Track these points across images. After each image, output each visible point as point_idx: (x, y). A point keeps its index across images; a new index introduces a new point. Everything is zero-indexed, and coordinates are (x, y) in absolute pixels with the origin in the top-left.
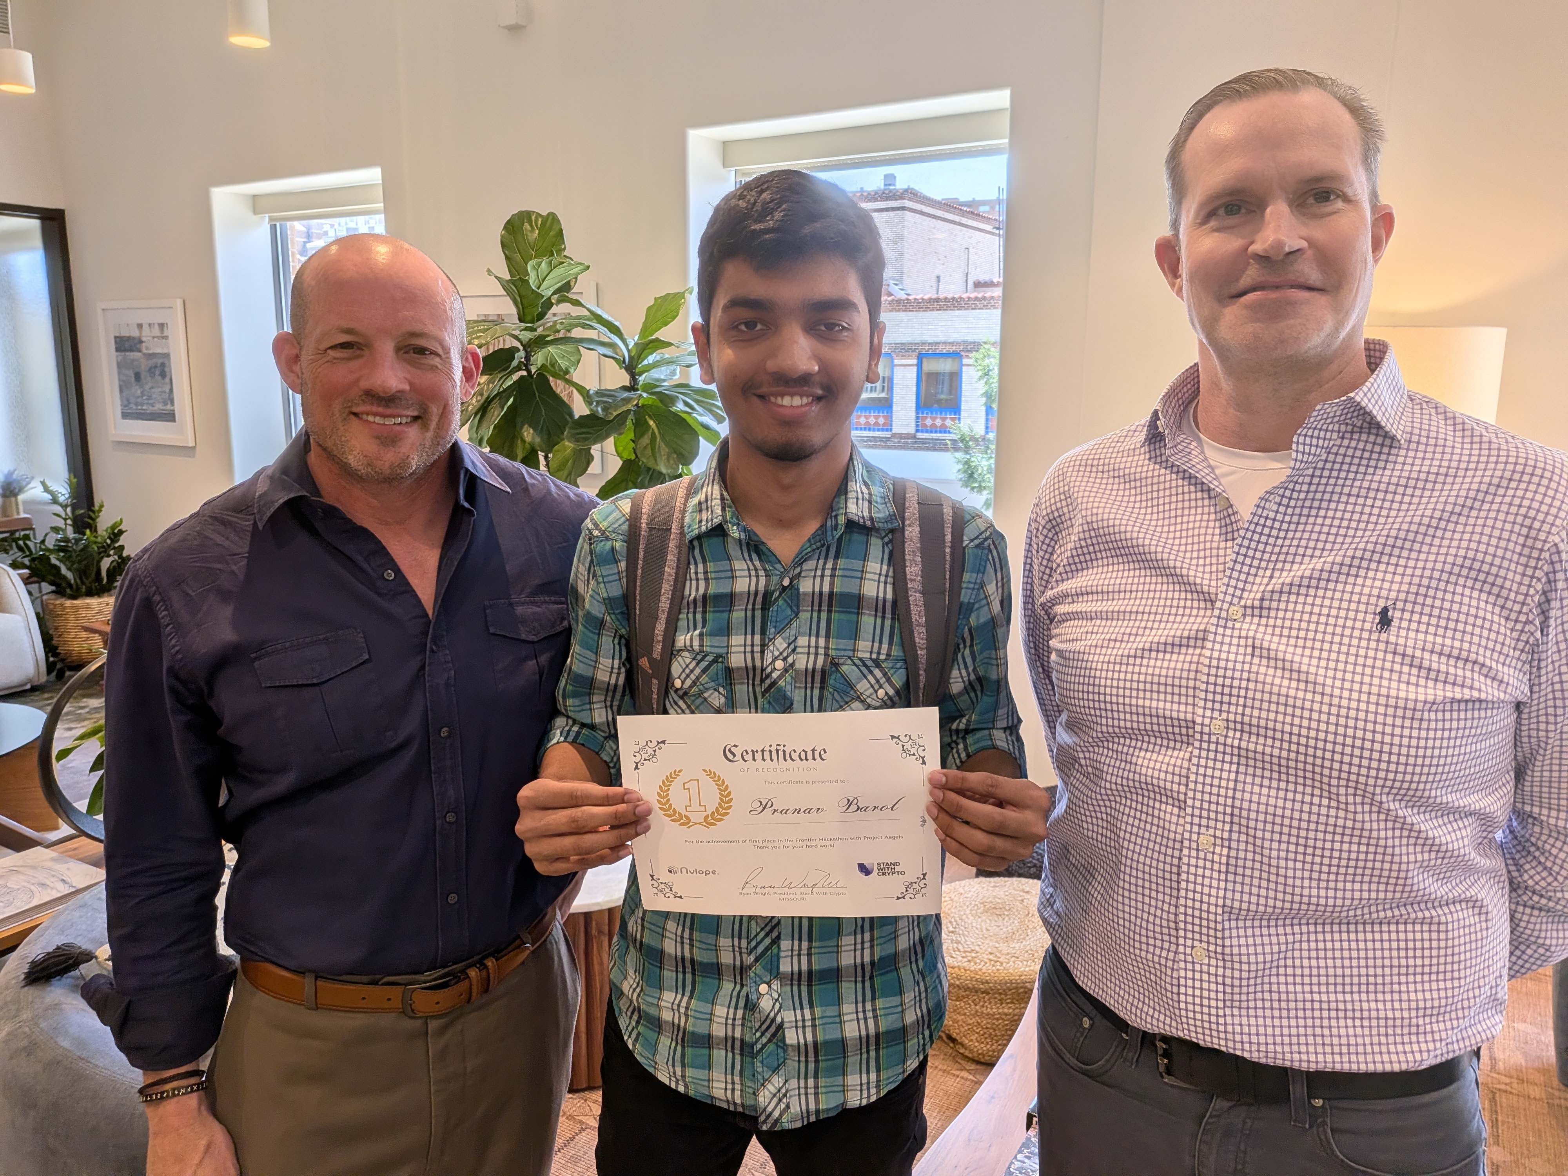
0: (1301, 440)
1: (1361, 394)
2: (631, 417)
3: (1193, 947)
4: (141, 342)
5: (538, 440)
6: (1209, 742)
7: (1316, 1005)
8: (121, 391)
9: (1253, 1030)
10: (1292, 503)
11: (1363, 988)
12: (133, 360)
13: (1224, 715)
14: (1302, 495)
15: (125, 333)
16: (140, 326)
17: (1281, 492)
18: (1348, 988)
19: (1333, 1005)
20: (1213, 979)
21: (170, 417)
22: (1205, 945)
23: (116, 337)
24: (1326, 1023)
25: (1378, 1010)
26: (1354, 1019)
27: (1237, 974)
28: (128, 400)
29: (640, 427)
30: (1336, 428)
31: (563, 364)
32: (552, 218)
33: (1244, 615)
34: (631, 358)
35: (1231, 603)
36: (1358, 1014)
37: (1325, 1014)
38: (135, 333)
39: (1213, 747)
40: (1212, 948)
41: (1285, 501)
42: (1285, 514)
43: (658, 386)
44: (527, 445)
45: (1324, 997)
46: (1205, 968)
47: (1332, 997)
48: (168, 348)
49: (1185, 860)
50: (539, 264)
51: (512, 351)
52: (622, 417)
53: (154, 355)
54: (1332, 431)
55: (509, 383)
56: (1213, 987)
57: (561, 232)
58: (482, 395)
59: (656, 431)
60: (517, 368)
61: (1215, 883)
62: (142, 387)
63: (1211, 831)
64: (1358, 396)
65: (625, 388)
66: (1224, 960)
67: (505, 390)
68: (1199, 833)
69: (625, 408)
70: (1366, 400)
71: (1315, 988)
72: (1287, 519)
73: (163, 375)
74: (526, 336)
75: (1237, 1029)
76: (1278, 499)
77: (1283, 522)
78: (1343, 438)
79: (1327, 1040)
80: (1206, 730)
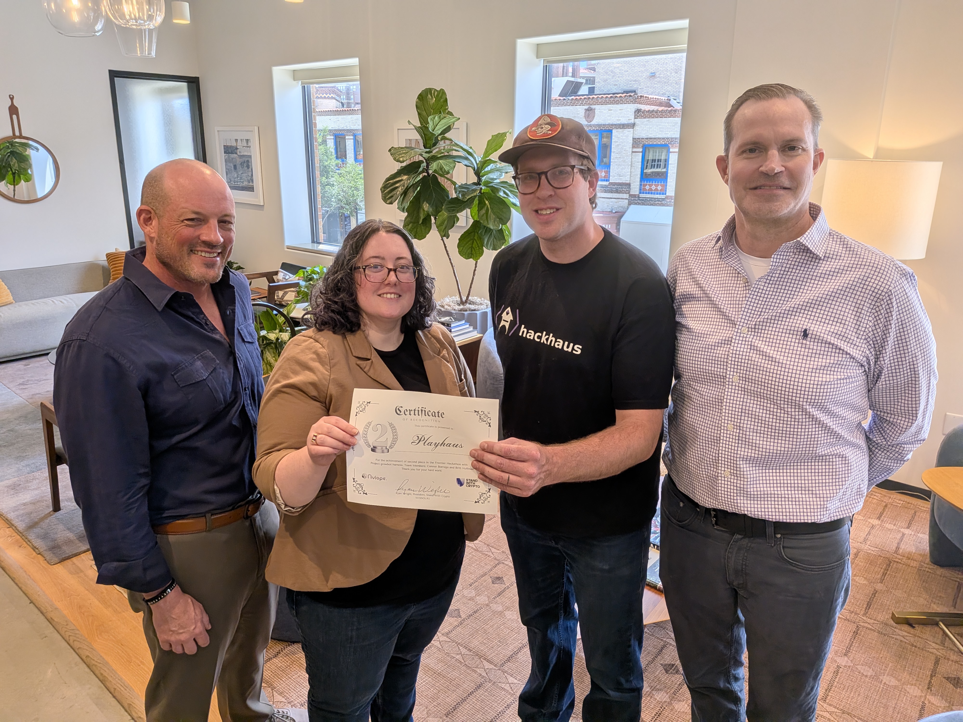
0: (776, 256)
1: (803, 238)
2: (477, 198)
3: (724, 471)
4: (237, 149)
5: (431, 210)
6: (732, 385)
7: (776, 496)
8: (227, 174)
9: (749, 506)
10: (771, 282)
11: (796, 489)
12: (233, 159)
13: (738, 374)
14: (776, 279)
15: (229, 144)
16: (236, 140)
17: (766, 277)
18: (789, 489)
19: (783, 496)
20: (732, 484)
21: (251, 189)
22: (729, 470)
23: (224, 146)
24: (780, 503)
25: (802, 498)
26: (792, 501)
27: (742, 483)
28: (230, 179)
29: (481, 204)
30: (792, 250)
31: (446, 168)
32: (442, 93)
33: (748, 331)
34: (478, 168)
35: (742, 326)
36: (794, 499)
37: (780, 499)
38: (234, 144)
39: (734, 387)
40: (732, 471)
41: (768, 281)
42: (768, 287)
43: (492, 183)
44: (426, 213)
45: (779, 493)
46: (729, 480)
47: (783, 492)
48: (251, 152)
49: (722, 434)
50: (434, 118)
51: (421, 162)
52: (472, 199)
53: (243, 156)
54: (790, 252)
55: (418, 179)
56: (732, 487)
57: (446, 100)
58: (404, 186)
59: (489, 206)
60: (423, 172)
61: (733, 444)
62: (237, 173)
63: (732, 422)
64: (801, 239)
65: (474, 184)
66: (737, 476)
67: (416, 183)
68: (728, 424)
69: (472, 195)
70: (805, 241)
71: (775, 489)
72: (768, 289)
73: (248, 167)
74: (426, 156)
75: (742, 505)
76: (765, 280)
77: (766, 290)
78: (795, 254)
79: (780, 510)
80: (731, 380)
